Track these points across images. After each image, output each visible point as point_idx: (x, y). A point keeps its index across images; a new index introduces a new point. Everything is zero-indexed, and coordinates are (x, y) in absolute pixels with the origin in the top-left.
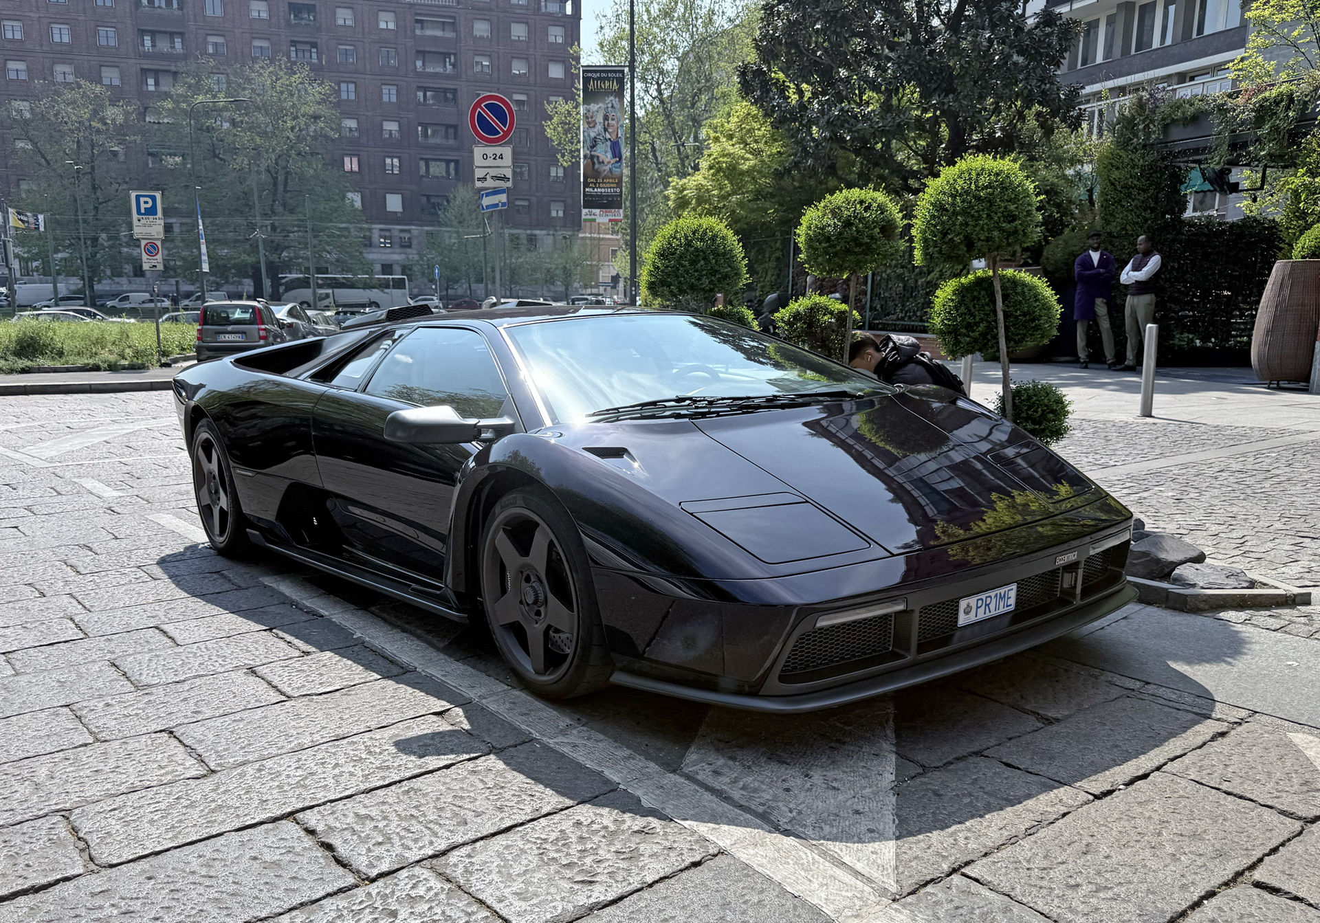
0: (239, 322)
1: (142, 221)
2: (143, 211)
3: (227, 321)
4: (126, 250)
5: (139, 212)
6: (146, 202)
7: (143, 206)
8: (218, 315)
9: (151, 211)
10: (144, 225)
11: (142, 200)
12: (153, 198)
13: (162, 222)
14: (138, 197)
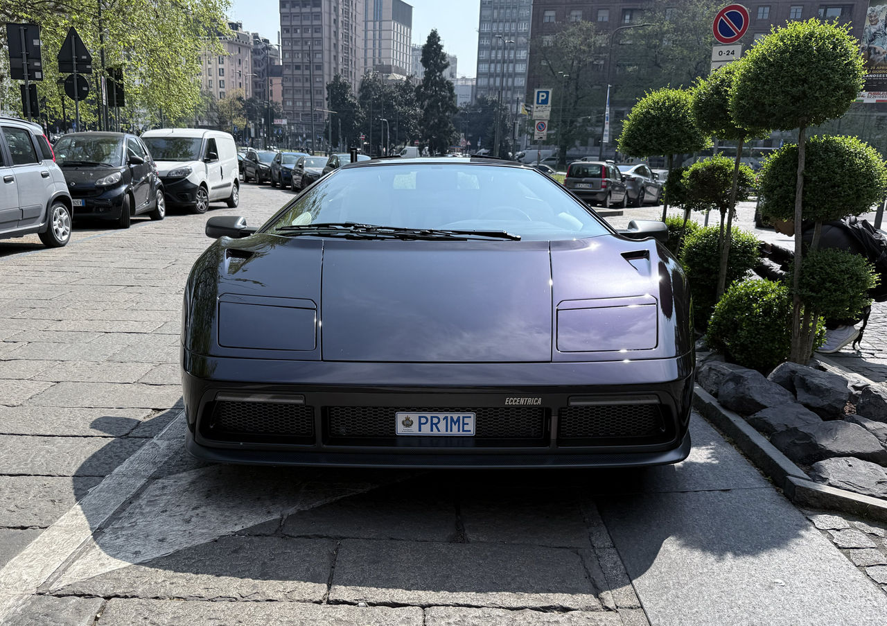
0: (594, 176)
1: (539, 108)
2: (540, 102)
3: (587, 175)
4: (590, 128)
5: (538, 103)
6: (543, 96)
7: (541, 98)
8: (583, 170)
9: (545, 102)
10: (540, 111)
11: (541, 94)
12: (547, 93)
13: (550, 109)
14: (539, 93)
